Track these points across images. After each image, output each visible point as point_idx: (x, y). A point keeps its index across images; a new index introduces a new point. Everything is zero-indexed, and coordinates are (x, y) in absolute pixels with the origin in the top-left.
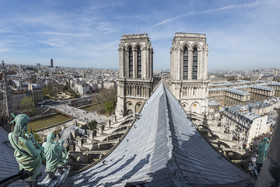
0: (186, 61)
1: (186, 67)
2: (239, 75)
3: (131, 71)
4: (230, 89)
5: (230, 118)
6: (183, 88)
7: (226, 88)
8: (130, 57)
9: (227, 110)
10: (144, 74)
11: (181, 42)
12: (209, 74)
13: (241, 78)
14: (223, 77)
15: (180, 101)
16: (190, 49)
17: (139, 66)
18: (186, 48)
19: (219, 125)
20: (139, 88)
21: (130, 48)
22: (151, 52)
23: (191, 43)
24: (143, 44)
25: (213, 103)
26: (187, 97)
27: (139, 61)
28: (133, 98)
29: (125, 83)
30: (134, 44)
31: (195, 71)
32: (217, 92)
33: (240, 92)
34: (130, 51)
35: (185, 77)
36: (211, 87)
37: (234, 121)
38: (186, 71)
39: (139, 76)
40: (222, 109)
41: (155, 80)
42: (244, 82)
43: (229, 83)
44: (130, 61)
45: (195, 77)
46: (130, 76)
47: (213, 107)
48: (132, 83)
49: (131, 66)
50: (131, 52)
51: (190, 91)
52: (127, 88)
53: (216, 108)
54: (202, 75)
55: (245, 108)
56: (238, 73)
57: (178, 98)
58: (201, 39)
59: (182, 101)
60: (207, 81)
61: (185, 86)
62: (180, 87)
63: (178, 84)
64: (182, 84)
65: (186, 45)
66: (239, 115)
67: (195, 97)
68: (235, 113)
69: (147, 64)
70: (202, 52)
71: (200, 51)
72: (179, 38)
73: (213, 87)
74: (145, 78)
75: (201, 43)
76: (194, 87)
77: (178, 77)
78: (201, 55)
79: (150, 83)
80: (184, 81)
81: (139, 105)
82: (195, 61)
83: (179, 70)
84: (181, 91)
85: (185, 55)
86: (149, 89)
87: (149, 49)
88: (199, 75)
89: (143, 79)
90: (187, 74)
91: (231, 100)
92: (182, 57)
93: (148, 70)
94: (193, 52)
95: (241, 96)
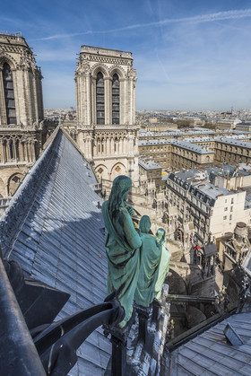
0: (100, 94)
1: (100, 103)
2: (197, 120)
4: (179, 142)
5: (177, 193)
6: (97, 138)
7: (172, 140)
9: (172, 177)
10: (21, 114)
11: (92, 64)
12: (138, 116)
13: (200, 125)
14: (171, 121)
15: (92, 163)
16: (107, 76)
17: (9, 100)
18: (100, 73)
19: (155, 206)
20: (13, 143)
23: (108, 66)
24: (15, 57)
25: (151, 165)
26: (104, 156)
27: (8, 90)
31: (116, 111)
32: (159, 146)
33: (196, 148)
35: (100, 121)
37: (184, 198)
38: (100, 110)
40: (165, 176)
42: (204, 131)
43: (178, 132)
45: (116, 121)
47: (150, 172)
51: (109, 144)
53: (154, 175)
54: (127, 117)
55: (201, 175)
56: (196, 115)
57: (88, 156)
58: (124, 61)
59: (97, 163)
60: (135, 128)
61: (100, 136)
62: (90, 137)
63: (89, 132)
64: (94, 132)
65: (100, 68)
66: (192, 188)
67: (116, 154)
68: (185, 183)
69: (28, 97)
70: (125, 82)
71: (123, 80)
72: (87, 56)
73: (155, 138)
74: (25, 124)
75: (125, 68)
76: (114, 136)
77: (89, 120)
78: (125, 86)
79: (37, 132)
80: (97, 128)
81: (16, 179)
82: (116, 95)
83: (88, 108)
84: (93, 145)
85: (100, 85)
86: (36, 144)
87: (30, 70)
88: (123, 117)
89: (22, 126)
90: (103, 115)
91: (182, 160)
92: (94, 87)
93: (30, 107)
94: (113, 82)
95: (198, 154)
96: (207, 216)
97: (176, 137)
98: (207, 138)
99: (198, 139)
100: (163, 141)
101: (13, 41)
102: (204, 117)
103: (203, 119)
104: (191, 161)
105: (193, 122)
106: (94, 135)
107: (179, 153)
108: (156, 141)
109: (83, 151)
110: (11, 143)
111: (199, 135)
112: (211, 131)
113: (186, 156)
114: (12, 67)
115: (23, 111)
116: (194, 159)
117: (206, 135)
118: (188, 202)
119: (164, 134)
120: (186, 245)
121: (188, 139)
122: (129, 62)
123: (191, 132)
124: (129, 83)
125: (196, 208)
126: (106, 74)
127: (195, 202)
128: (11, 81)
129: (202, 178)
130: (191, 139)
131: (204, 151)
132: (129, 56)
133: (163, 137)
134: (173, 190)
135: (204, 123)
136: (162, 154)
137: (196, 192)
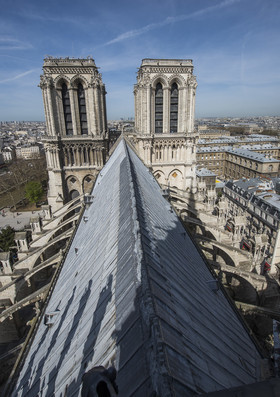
0: (159, 103)
1: (159, 113)
2: (253, 126)
3: (68, 122)
4: (235, 149)
5: (235, 201)
6: (156, 146)
7: (227, 148)
8: (65, 100)
9: (229, 185)
10: (92, 127)
11: (152, 75)
12: (197, 124)
13: (257, 132)
14: (223, 128)
15: (151, 169)
16: (166, 85)
17: (82, 114)
18: (159, 84)
19: (216, 213)
20: (86, 150)
21: (63, 83)
22: (102, 91)
23: (168, 76)
24: (87, 78)
25: (204, 172)
26: (161, 162)
27: (82, 106)
28: (78, 169)
29: (60, 144)
30: (70, 77)
31: (174, 119)
32: (211, 154)
33: (259, 157)
34: (64, 90)
35: (159, 129)
36: (200, 145)
37: (245, 208)
38: (159, 119)
39: (84, 131)
40: (219, 183)
41: (112, 137)
42: (264, 138)
43: (233, 139)
44: (66, 106)
45: (174, 129)
46: (69, 131)
47: (204, 178)
48: (72, 143)
49: (67, 115)
50: (65, 92)
51: (166, 152)
52: (65, 153)
53: (210, 181)
54: (186, 124)
55: (265, 185)
57: (148, 162)
58: (184, 69)
59: (155, 169)
60: (194, 135)
61: (159, 144)
62: (150, 145)
63: (148, 140)
64: (153, 140)
65: (159, 79)
66: (255, 198)
67: (174, 161)
68: (246, 193)
69: (97, 111)
70: (185, 90)
71: (182, 89)
72: (148, 69)
73: (205, 145)
74: (94, 133)
75: (185, 76)
76: (172, 144)
77: (148, 129)
78: (184, 94)
79: (105, 140)
80: (156, 136)
81: (89, 180)
82: (174, 104)
83: (148, 118)
84: (152, 152)
85: (158, 95)
86: (103, 151)
87: (98, 87)
88: (181, 125)
89: (93, 136)
90: (161, 124)
91: (238, 168)
92: (153, 98)
93: (98, 120)
94: (171, 91)
95: (258, 162)
96: (274, 229)
97: (231, 144)
98: (269, 145)
99: (258, 147)
100: (216, 149)
101: (85, 64)
102: (261, 123)
103: (260, 125)
104: (250, 170)
105: (249, 128)
106: (153, 143)
107: (234, 161)
108: (208, 149)
109: (142, 158)
110: (85, 149)
111: (257, 143)
112: (273, 138)
113: (243, 164)
114: (84, 86)
115: (93, 123)
116: (254, 168)
117: (267, 142)
118: (249, 211)
119: (216, 141)
120: (256, 256)
121: (245, 147)
122: (190, 70)
123: (247, 139)
124: (189, 91)
125: (260, 219)
126: (165, 84)
127: (258, 212)
128: (84, 98)
129: (267, 188)
130: (249, 147)
131: (266, 159)
132: (189, 64)
133: (215, 145)
134: (230, 198)
135: (261, 130)
136: (215, 162)
137: (260, 203)
